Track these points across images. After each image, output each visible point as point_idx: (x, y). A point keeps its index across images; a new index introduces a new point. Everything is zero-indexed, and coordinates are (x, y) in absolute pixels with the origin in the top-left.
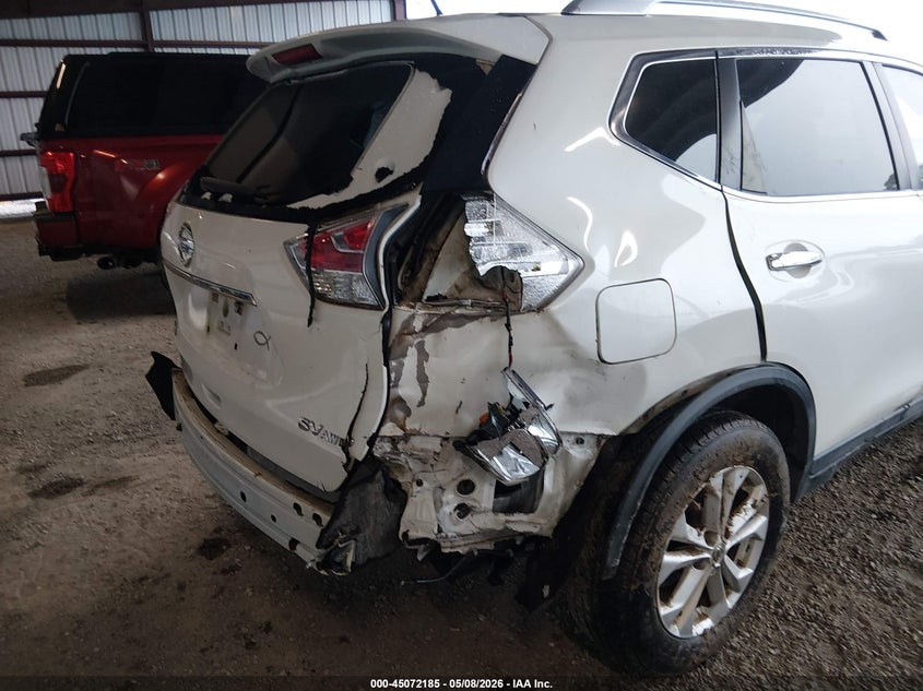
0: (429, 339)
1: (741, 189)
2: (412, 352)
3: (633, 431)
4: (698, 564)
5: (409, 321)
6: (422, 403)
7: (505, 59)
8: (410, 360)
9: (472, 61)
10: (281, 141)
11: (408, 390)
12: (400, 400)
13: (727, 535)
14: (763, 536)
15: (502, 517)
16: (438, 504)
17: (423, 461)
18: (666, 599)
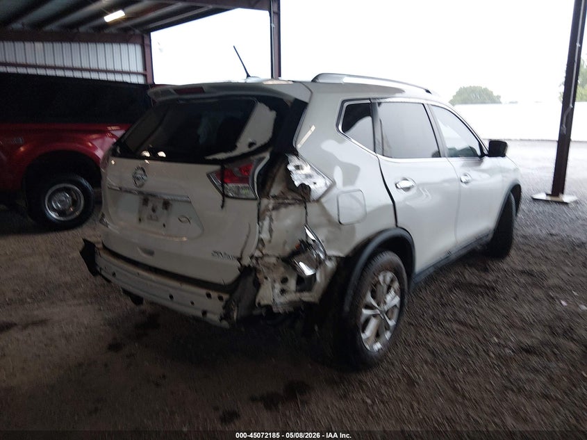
0: (274, 213)
1: (383, 155)
2: (267, 219)
3: (350, 255)
4: (375, 316)
5: (267, 206)
6: (270, 241)
7: (296, 100)
8: (266, 223)
9: (282, 100)
10: (160, 129)
11: (265, 236)
12: (262, 240)
13: (385, 303)
14: (398, 306)
15: (298, 294)
16: (273, 288)
17: (268, 268)
18: (363, 330)
